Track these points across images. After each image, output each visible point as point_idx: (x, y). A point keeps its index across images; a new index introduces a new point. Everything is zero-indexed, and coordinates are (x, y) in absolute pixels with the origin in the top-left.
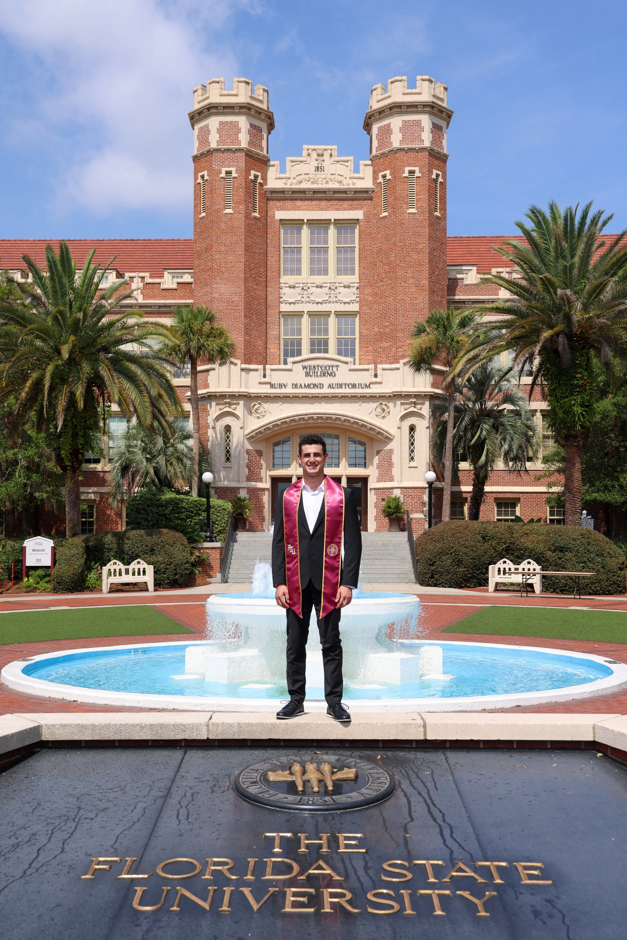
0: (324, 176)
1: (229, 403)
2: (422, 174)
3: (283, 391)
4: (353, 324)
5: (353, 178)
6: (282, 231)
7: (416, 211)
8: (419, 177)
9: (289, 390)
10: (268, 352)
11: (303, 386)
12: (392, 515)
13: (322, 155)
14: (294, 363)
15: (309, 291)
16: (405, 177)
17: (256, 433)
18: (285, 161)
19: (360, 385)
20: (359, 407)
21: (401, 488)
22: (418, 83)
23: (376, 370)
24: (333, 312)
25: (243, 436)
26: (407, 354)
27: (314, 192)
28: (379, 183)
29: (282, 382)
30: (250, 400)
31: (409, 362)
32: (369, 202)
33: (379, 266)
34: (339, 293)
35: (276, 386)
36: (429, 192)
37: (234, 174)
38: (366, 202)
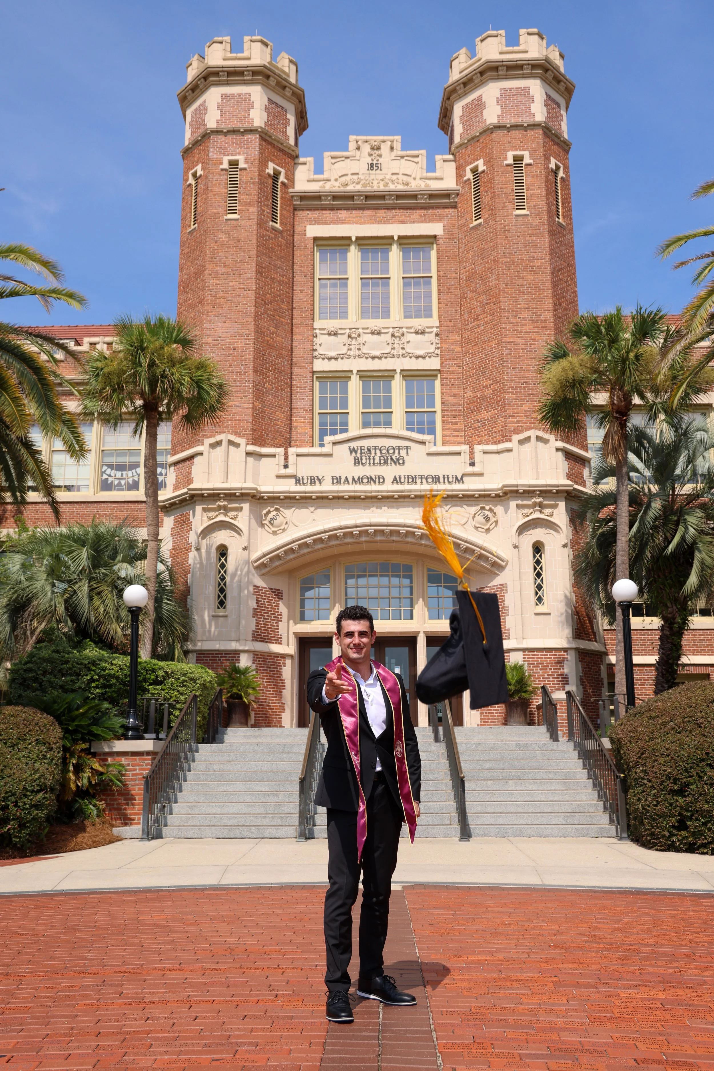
0: (381, 177)
1: (225, 508)
2: (534, 160)
3: (317, 487)
4: (432, 389)
5: (427, 179)
6: (317, 255)
7: (528, 213)
8: (530, 165)
9: (327, 487)
10: (293, 433)
11: (350, 480)
12: (512, 696)
13: (379, 148)
14: (335, 443)
15: (361, 340)
16: (508, 165)
17: (271, 559)
18: (323, 158)
19: (446, 478)
21: (524, 650)
22: (522, 39)
23: (472, 453)
24: (398, 371)
25: (247, 562)
26: (524, 426)
27: (367, 197)
28: (466, 181)
29: (315, 475)
30: (260, 503)
31: (528, 439)
32: (452, 210)
33: (472, 299)
34: (408, 342)
35: (305, 481)
36: (546, 186)
37: (242, 165)
38: (446, 210)
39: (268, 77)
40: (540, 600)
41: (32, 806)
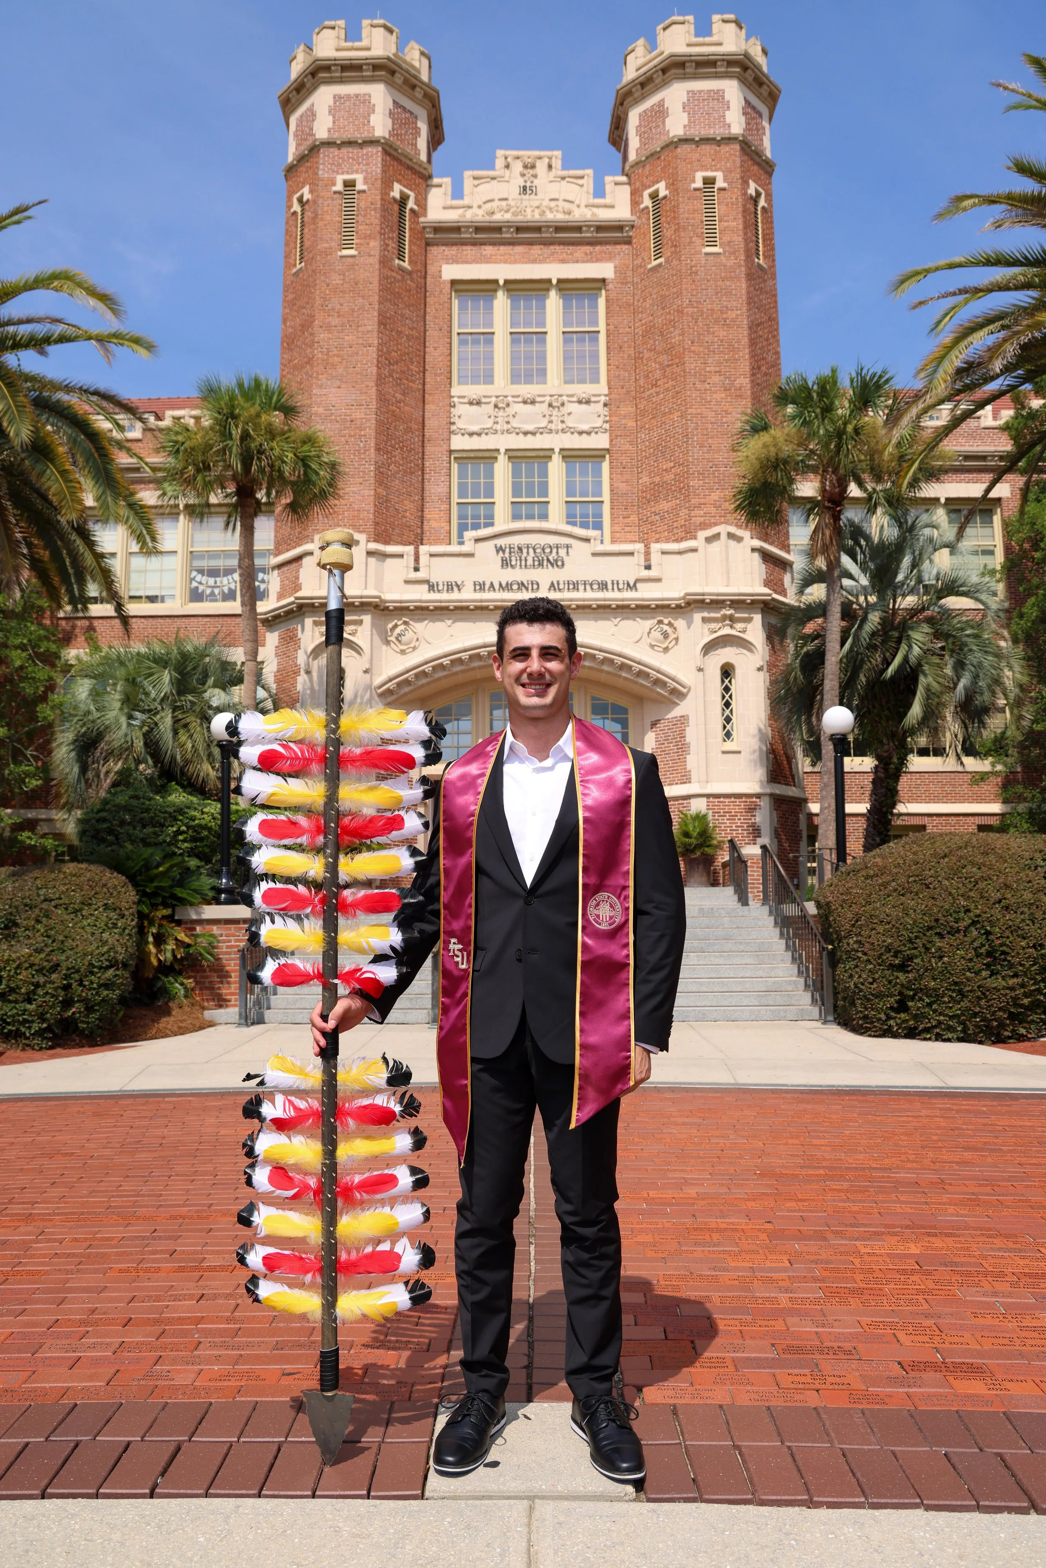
0: (536, 204)
2: (729, 183)
3: (455, 595)
4: (598, 473)
5: (594, 206)
6: (455, 303)
7: (721, 251)
8: (724, 189)
9: (468, 595)
10: (426, 528)
11: (497, 586)
12: (693, 851)
13: (533, 167)
14: (478, 540)
15: (510, 411)
16: (696, 190)
17: (399, 685)
18: (462, 179)
19: (615, 584)
20: (614, 629)
21: (708, 796)
22: (715, 28)
23: (647, 554)
24: (557, 450)
25: (369, 687)
26: (713, 520)
27: (519, 229)
28: (643, 210)
29: (452, 579)
30: (385, 615)
31: (717, 536)
32: (626, 247)
33: (649, 359)
34: (569, 414)
35: (440, 588)
36: (744, 217)
37: (360, 186)
38: (618, 247)
39: (393, 73)
40: (728, 735)
41: (100, 986)
